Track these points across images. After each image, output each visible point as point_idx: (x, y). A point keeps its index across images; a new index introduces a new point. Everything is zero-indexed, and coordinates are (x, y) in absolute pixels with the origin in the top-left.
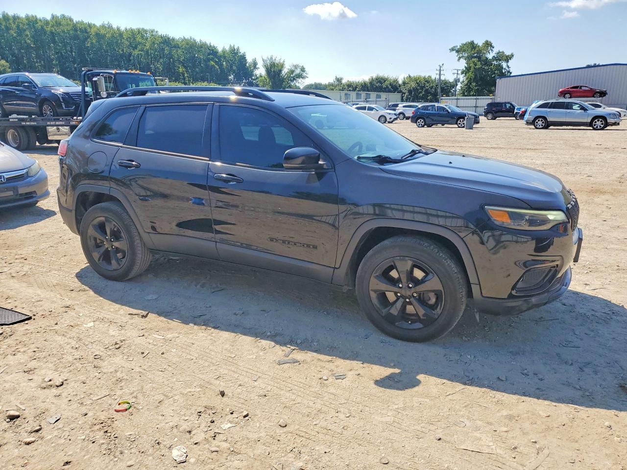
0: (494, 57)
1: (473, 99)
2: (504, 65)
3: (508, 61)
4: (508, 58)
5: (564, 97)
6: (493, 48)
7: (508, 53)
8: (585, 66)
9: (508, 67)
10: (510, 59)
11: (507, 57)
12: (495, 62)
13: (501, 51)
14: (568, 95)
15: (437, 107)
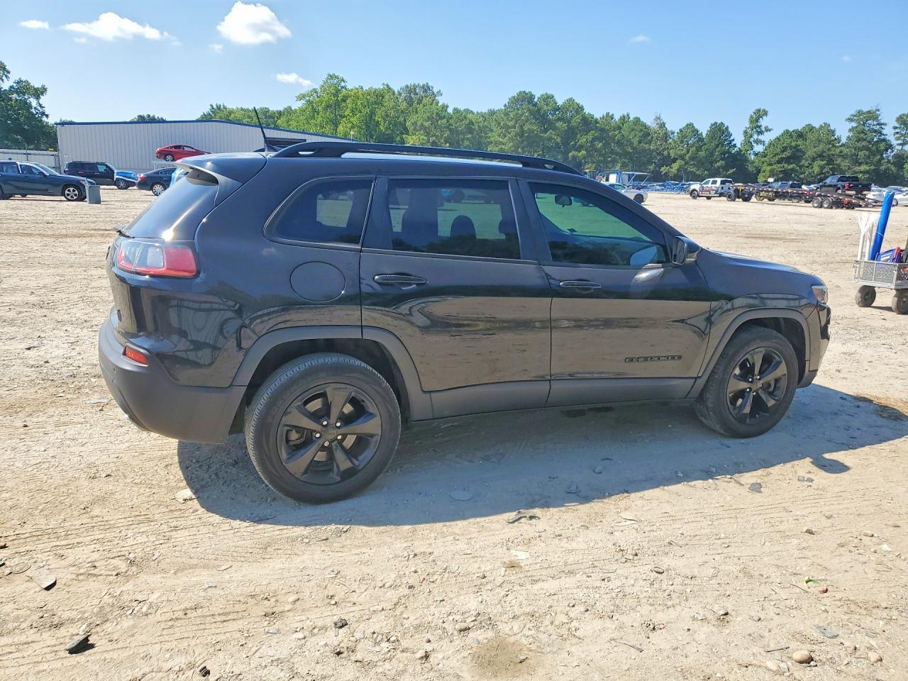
0: (12, 87)
1: (21, 154)
2: (34, 102)
3: (38, 98)
4: (39, 93)
5: (165, 159)
6: (9, 72)
7: (37, 84)
8: (195, 119)
9: (40, 106)
10: (43, 95)
11: (36, 90)
12: (15, 96)
13: (23, 79)
14: (169, 157)
15: (21, 165)
